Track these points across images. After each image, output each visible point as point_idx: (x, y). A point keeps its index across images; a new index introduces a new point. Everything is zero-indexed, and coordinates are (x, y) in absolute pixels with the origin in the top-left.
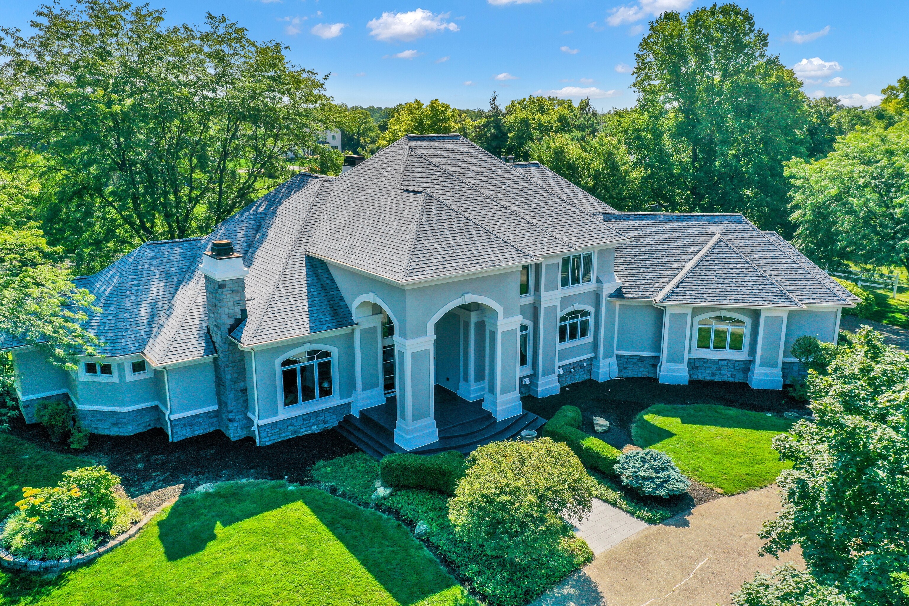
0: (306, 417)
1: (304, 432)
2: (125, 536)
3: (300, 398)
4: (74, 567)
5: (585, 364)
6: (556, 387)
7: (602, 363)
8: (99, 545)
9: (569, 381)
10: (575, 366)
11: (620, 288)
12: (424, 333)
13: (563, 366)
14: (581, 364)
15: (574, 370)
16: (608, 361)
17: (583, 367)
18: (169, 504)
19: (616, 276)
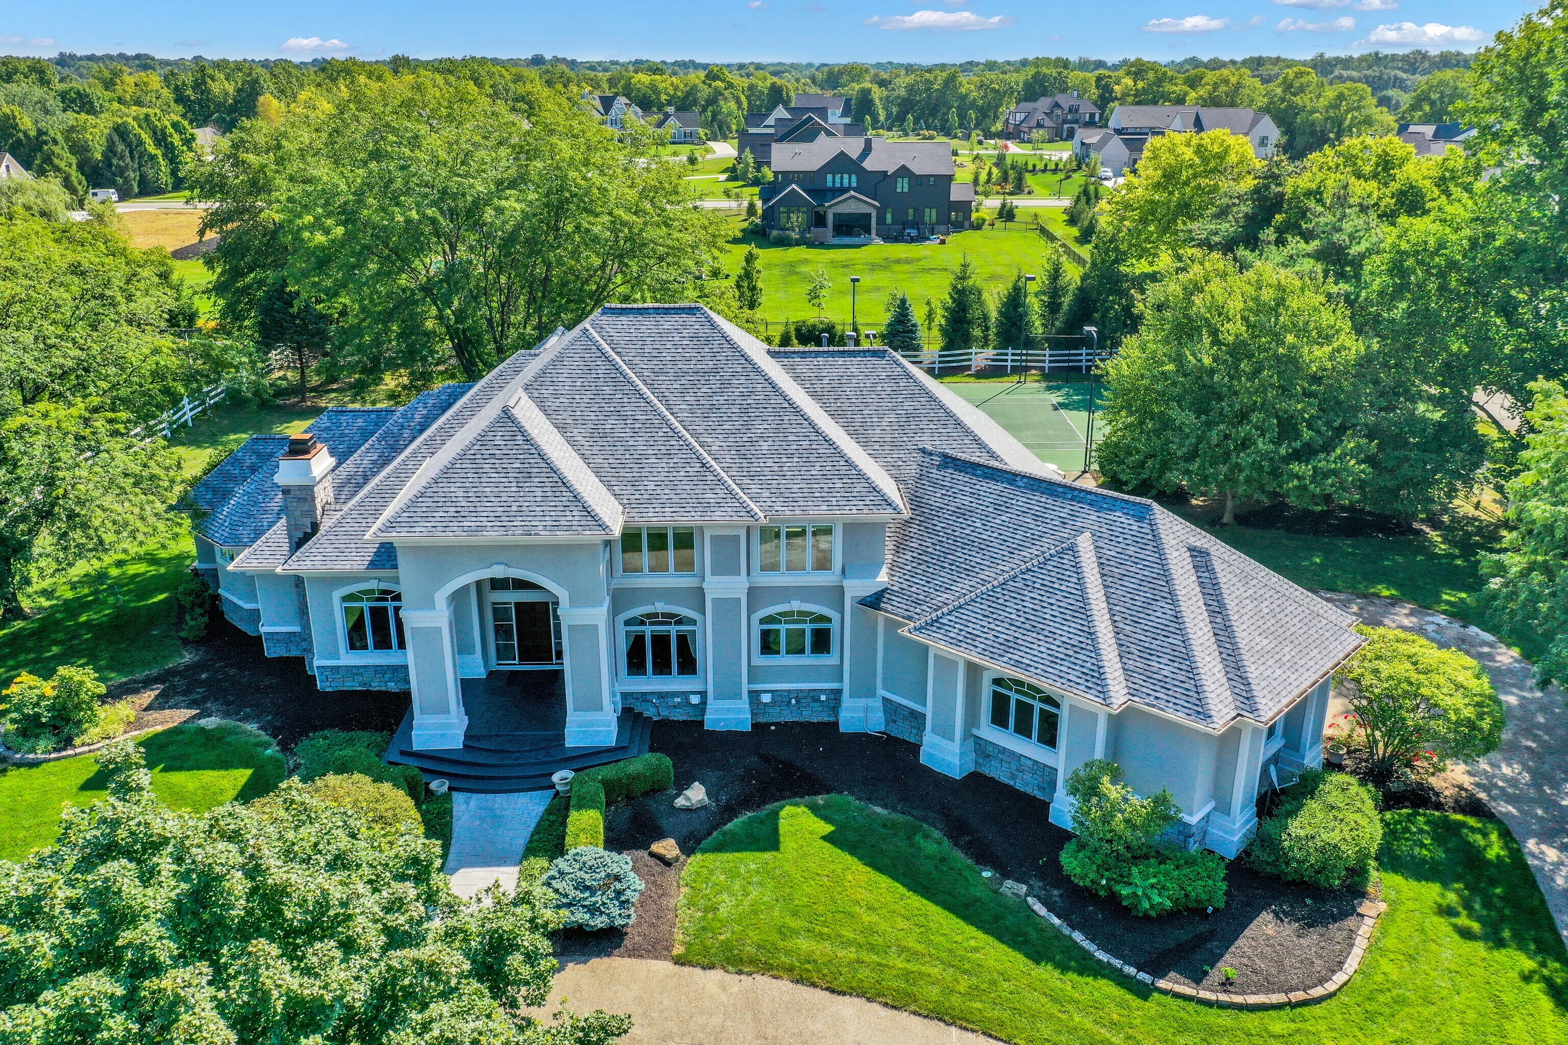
0: (379, 670)
1: (376, 686)
2: (86, 748)
3: (370, 641)
4: (19, 765)
5: (823, 698)
6: (741, 721)
7: (847, 701)
8: (55, 750)
9: (788, 717)
10: (799, 695)
11: (883, 591)
12: (431, 605)
13: (772, 691)
14: (813, 695)
15: (798, 702)
16: (862, 702)
17: (817, 700)
18: (159, 728)
19: (884, 570)
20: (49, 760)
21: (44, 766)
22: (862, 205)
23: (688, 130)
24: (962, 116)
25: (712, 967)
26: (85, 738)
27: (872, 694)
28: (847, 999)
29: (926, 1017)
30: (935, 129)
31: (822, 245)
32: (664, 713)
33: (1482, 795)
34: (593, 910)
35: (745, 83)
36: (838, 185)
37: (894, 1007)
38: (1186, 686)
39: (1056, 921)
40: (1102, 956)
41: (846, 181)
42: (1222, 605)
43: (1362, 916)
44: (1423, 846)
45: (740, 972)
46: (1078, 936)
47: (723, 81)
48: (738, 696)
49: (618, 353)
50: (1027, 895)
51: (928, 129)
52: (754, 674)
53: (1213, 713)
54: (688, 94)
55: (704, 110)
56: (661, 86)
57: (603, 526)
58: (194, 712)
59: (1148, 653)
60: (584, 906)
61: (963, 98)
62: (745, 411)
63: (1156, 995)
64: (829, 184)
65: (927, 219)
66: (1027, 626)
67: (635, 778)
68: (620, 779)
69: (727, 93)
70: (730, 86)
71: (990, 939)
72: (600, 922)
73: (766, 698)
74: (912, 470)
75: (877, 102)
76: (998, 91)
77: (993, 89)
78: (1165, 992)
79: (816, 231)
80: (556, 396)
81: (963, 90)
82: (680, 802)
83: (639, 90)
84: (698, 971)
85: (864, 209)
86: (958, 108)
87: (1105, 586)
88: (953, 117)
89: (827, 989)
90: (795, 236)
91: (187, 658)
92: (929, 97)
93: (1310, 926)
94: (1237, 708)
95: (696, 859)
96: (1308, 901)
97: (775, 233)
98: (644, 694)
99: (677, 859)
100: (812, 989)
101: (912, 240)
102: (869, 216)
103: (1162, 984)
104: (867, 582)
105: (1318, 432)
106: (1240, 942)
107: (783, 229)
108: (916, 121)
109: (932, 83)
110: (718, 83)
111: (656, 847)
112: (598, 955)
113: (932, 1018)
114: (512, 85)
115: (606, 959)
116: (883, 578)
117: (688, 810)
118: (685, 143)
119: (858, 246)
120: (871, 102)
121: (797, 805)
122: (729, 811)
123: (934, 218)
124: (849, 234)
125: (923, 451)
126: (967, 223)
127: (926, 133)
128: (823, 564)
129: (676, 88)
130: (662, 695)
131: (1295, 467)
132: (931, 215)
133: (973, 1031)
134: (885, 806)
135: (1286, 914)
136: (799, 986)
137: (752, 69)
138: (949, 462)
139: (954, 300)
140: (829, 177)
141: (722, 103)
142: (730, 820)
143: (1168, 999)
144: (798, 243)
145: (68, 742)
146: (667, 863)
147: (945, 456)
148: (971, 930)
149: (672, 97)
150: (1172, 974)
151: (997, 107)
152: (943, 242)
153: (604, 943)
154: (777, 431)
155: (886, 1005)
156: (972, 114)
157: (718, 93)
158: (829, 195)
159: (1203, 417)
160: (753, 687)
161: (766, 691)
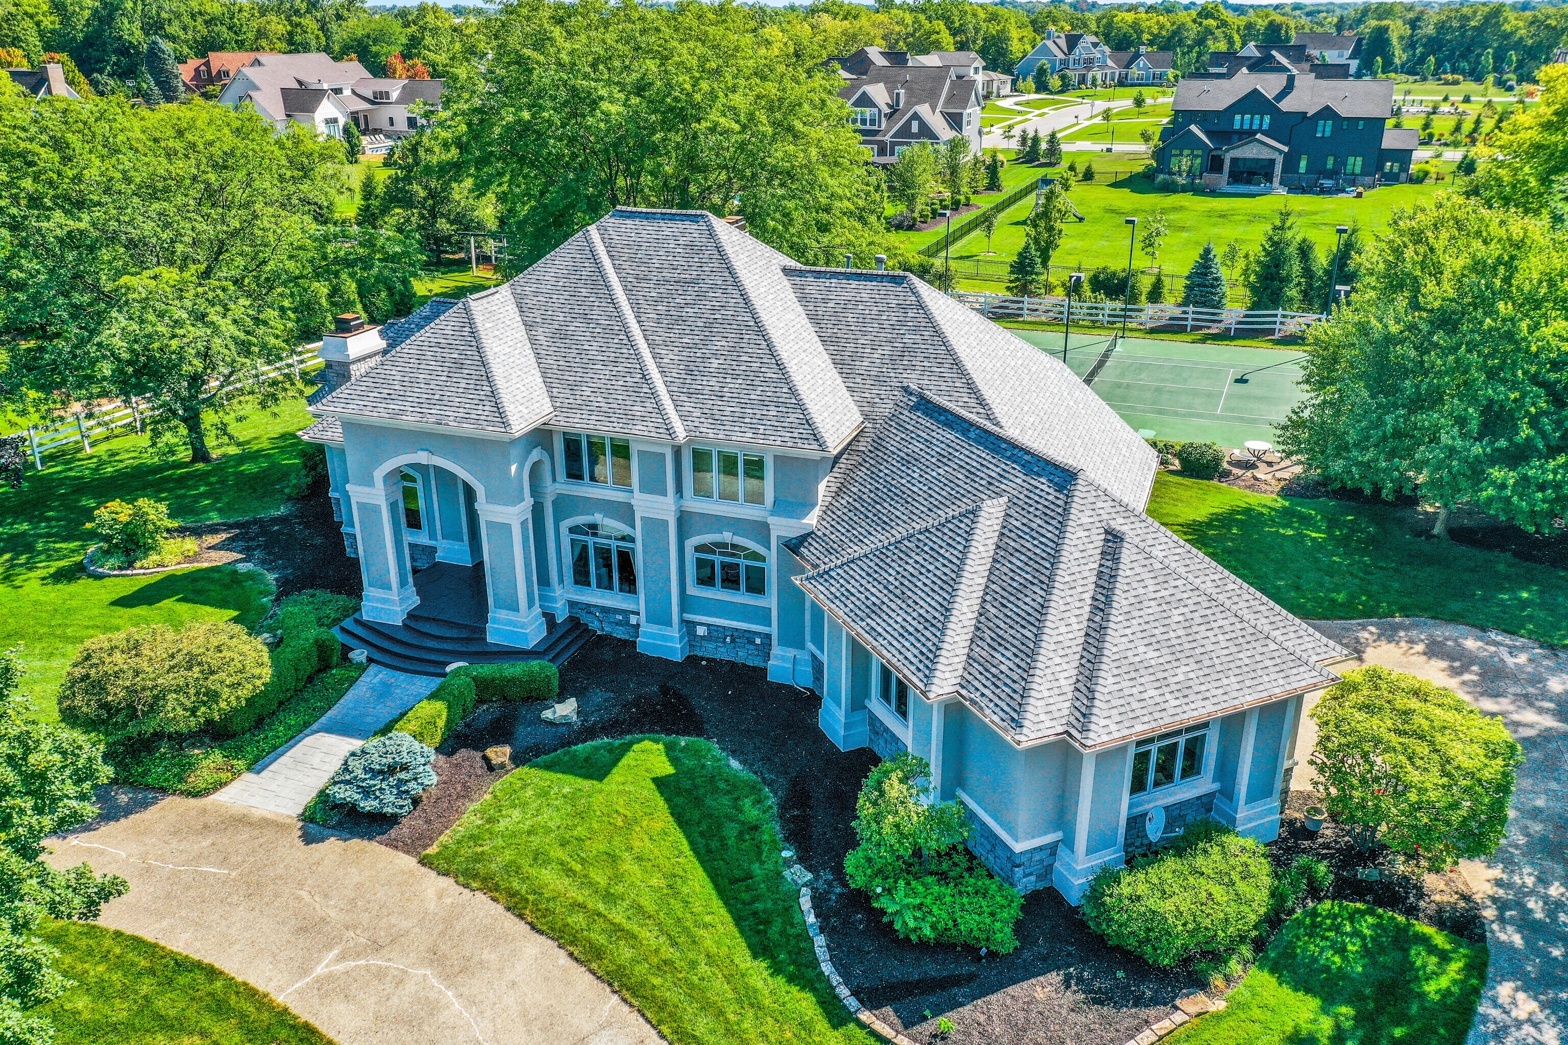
2: (144, 571)
4: (89, 576)
5: (758, 641)
6: (673, 649)
7: (776, 650)
8: (120, 568)
9: (723, 653)
10: (736, 635)
11: (809, 535)
12: (370, 483)
13: (708, 625)
14: (749, 636)
15: (733, 641)
16: (791, 652)
17: (752, 642)
18: (206, 565)
19: (817, 512)
20: (109, 576)
21: (106, 581)
22: (1267, 149)
23: (1158, 71)
24: (1500, 58)
25: (446, 874)
26: (145, 563)
27: (801, 646)
28: (543, 938)
29: (599, 978)
30: (1463, 73)
31: (1213, 193)
32: (608, 629)
33: (1489, 913)
34: (367, 793)
35: (1242, 21)
36: (1246, 127)
37: (576, 960)
38: (1015, 686)
39: (811, 919)
40: (827, 968)
41: (1257, 121)
42: (1109, 602)
43: (1177, 1008)
44: (1342, 951)
45: (466, 886)
46: (820, 941)
47: (1214, 18)
48: (669, 623)
49: (611, 257)
50: (805, 885)
51: (1453, 73)
52: (685, 602)
53: (1026, 723)
54: (1175, 33)
55: (1191, 48)
56: (1144, 25)
57: (506, 424)
58: (240, 556)
59: (999, 642)
60: (359, 787)
61: (1507, 36)
62: (708, 325)
63: (852, 1026)
64: (1237, 126)
65: (1349, 168)
66: (898, 592)
67: (512, 681)
68: (493, 680)
69: (1218, 32)
70: (1224, 24)
71: (728, 918)
72: (368, 805)
73: (701, 631)
74: (887, 408)
75: (1395, 41)
76: (1554, 28)
77: (1548, 27)
78: (862, 1025)
79: (1209, 178)
80: (536, 293)
81: (1507, 28)
82: (547, 714)
83: (1119, 29)
84: (433, 874)
85: (1266, 154)
86: (1496, 50)
87: (995, 560)
88: (1488, 58)
89: (530, 924)
90: (1181, 180)
91: (282, 510)
92: (1462, 35)
93: (1096, 1001)
94: (1069, 723)
95: (524, 770)
96: (1120, 974)
97: (1161, 177)
98: (589, 606)
99: (502, 766)
100: (517, 920)
101: (1323, 191)
102: (1272, 162)
103: (865, 1016)
104: (792, 522)
105: (1541, 432)
106: (993, 998)
107: (1171, 173)
108: (1439, 64)
109: (1468, 19)
110: (1211, 22)
111: (490, 752)
112: (362, 837)
113: (603, 981)
114: (984, 25)
115: (366, 842)
116: (812, 520)
117: (551, 723)
118: (1153, 85)
119: (1253, 196)
120: (1387, 42)
121: (657, 741)
122: (588, 733)
123: (1358, 170)
124: (1249, 182)
125: (906, 389)
126: (1403, 176)
127: (1449, 77)
128: (756, 498)
129: (1162, 27)
130: (605, 610)
131: (1497, 473)
132: (1355, 164)
133: (631, 1006)
134: (743, 762)
135: (1080, 980)
136: (509, 914)
137: (1288, 9)
138: (925, 406)
139: (1268, 254)
140: (1238, 117)
141: (1210, 43)
142: (584, 741)
143: (860, 1034)
144: (1184, 189)
145: (130, 565)
146: (491, 768)
147: (922, 397)
148: (717, 904)
149: (1156, 36)
150: (888, 1010)
151: (1550, 47)
152: (1359, 195)
153: (375, 827)
154: (732, 349)
155: (571, 955)
156: (1513, 56)
157: (1209, 32)
158: (1236, 137)
159: (1382, 399)
160: (688, 616)
161: (702, 624)
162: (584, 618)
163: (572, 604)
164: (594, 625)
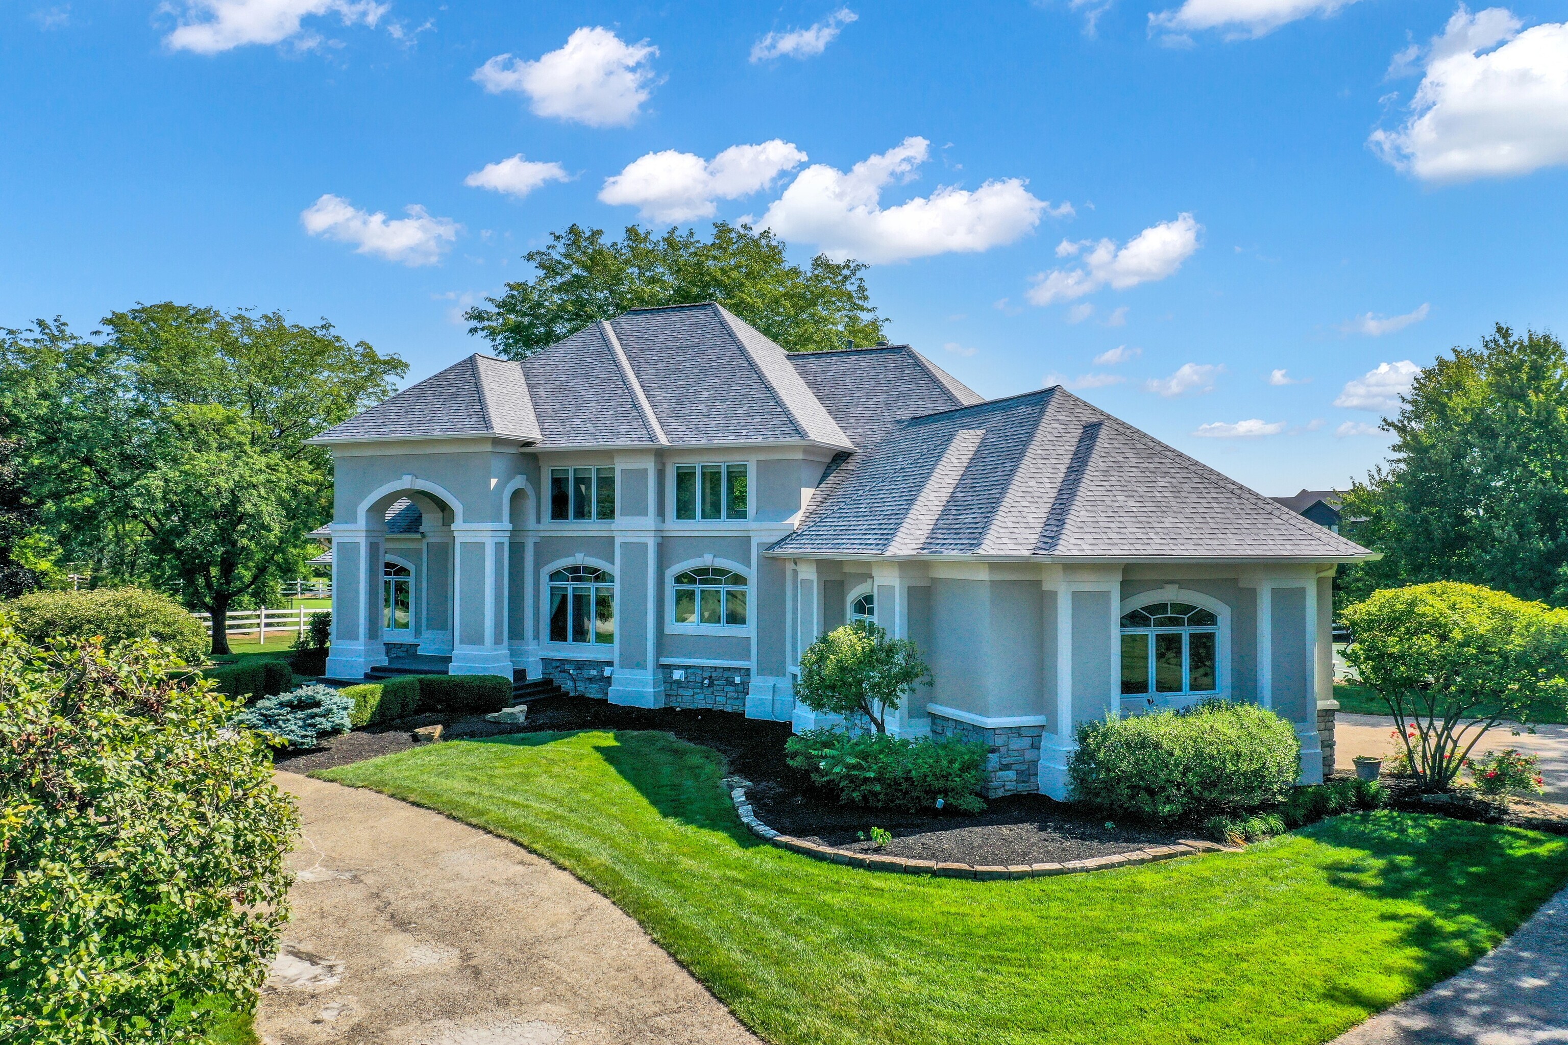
5: (737, 679)
6: (648, 697)
7: (756, 681)
10: (714, 675)
11: (789, 536)
12: (352, 519)
13: (686, 668)
14: (728, 674)
15: (711, 683)
16: (771, 681)
17: (731, 682)
19: (799, 516)
25: (333, 780)
27: (781, 671)
32: (581, 689)
37: (454, 819)
39: (740, 800)
40: (748, 819)
43: (1179, 844)
45: (351, 786)
46: (745, 808)
48: (643, 668)
49: (620, 338)
50: (741, 787)
52: (662, 643)
63: (765, 846)
73: (677, 675)
80: (544, 366)
82: (492, 715)
84: (318, 781)
89: (411, 802)
96: (1109, 826)
98: (563, 662)
99: (429, 737)
100: (398, 801)
103: (783, 838)
104: (773, 525)
111: (419, 729)
116: (793, 523)
117: (495, 723)
122: (533, 728)
125: (899, 421)
130: (579, 665)
135: (1060, 829)
136: (391, 799)
142: (526, 732)
160: (665, 661)
161: (679, 667)
162: (558, 679)
163: (546, 662)
164: (567, 686)
